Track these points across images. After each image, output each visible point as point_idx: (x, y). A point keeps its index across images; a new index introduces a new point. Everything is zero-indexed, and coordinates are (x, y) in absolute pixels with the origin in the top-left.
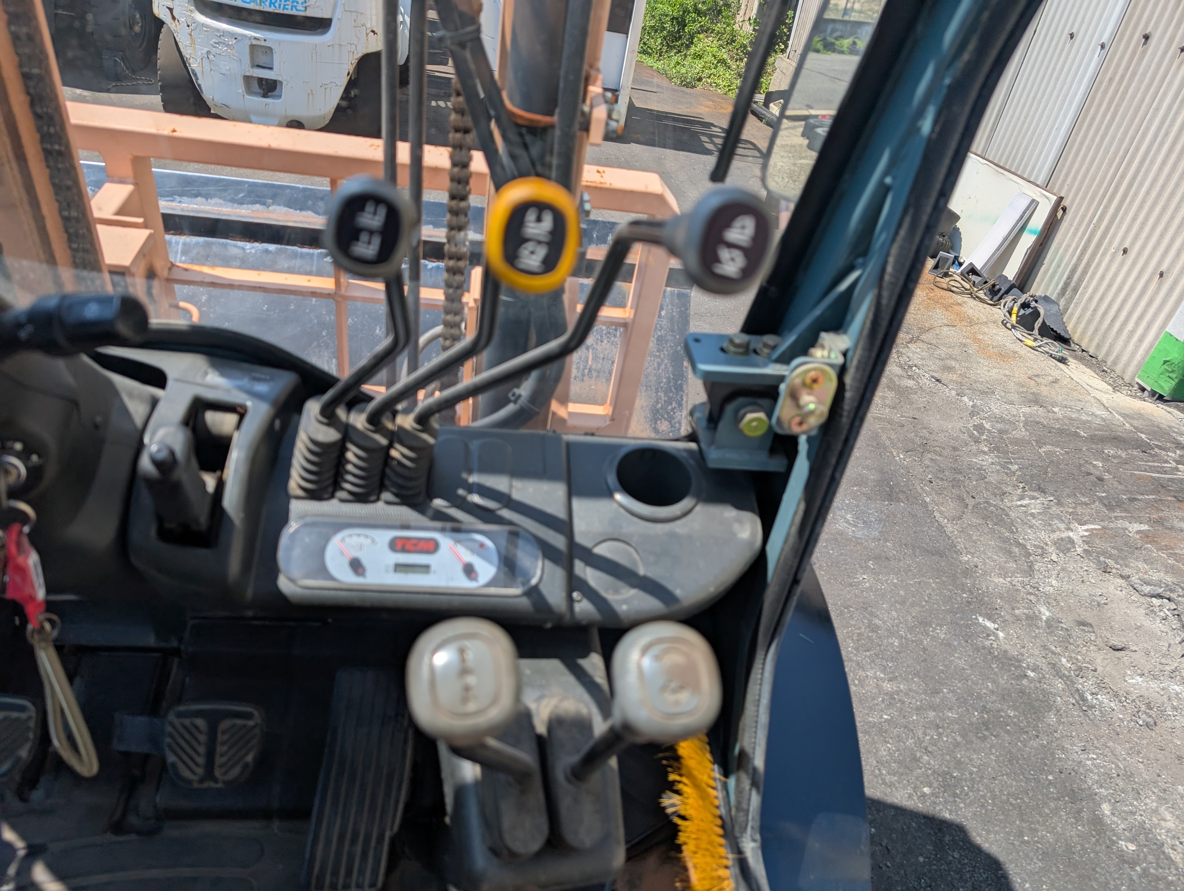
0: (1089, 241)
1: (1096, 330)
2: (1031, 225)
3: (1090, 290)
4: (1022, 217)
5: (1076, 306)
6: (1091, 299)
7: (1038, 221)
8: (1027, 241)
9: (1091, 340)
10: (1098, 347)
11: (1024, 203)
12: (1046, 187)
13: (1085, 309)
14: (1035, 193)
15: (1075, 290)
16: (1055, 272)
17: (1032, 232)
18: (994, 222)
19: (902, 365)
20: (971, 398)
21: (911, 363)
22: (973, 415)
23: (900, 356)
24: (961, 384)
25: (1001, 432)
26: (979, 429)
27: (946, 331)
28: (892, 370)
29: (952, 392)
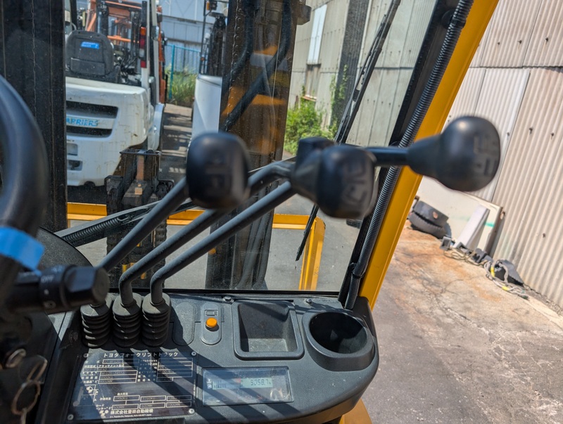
0: (522, 230)
1: (537, 278)
2: (489, 221)
3: (528, 256)
4: (483, 218)
5: (522, 264)
6: (530, 261)
7: (492, 220)
9: (535, 284)
10: (540, 287)
11: (483, 211)
12: (490, 202)
13: (528, 266)
14: (488, 205)
15: (520, 256)
16: (506, 246)
17: (490, 225)
18: (468, 220)
19: (443, 308)
20: (487, 328)
21: (446, 307)
22: (492, 340)
23: (439, 303)
24: (478, 319)
25: (511, 352)
26: (498, 350)
27: (459, 284)
28: (438, 312)
29: (475, 325)
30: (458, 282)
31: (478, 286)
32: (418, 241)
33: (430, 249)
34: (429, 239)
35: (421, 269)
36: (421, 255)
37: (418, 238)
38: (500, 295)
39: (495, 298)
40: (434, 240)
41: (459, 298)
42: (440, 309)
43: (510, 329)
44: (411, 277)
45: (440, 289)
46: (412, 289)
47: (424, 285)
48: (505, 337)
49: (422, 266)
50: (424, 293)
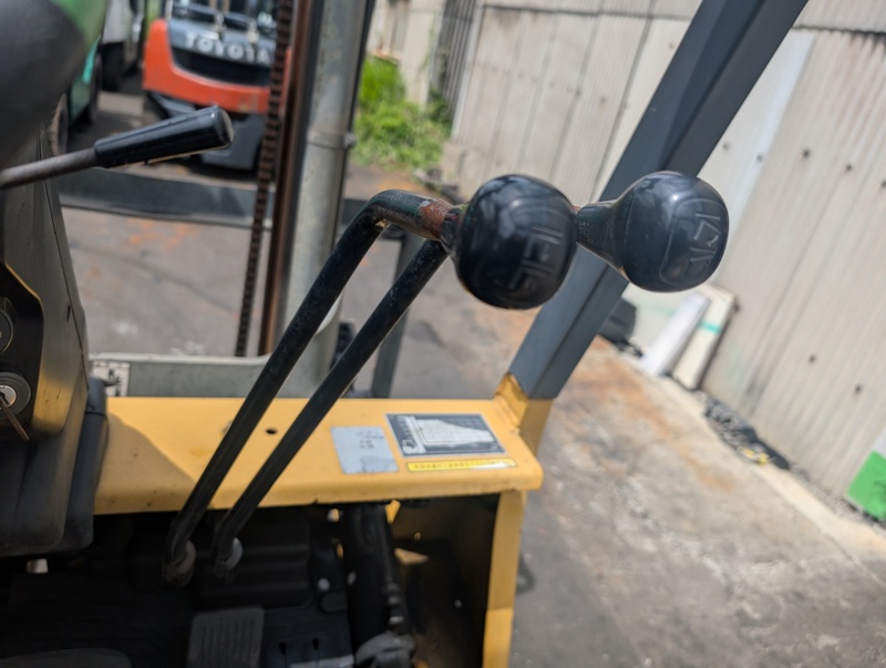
2: (708, 321)
5: (763, 407)
6: (778, 401)
8: (705, 340)
13: (773, 412)
15: (761, 391)
17: (710, 328)
18: (672, 314)
19: (633, 514)
20: (717, 561)
21: (639, 510)
22: (728, 591)
23: (625, 500)
24: (699, 537)
25: (768, 620)
26: (743, 619)
27: (658, 451)
28: (625, 524)
29: (694, 553)
30: (656, 447)
31: (692, 455)
35: (587, 417)
38: (730, 473)
39: (724, 482)
41: (662, 486)
42: (626, 517)
43: (758, 560)
44: (569, 438)
45: (624, 466)
46: (572, 468)
47: (595, 457)
48: (751, 581)
49: (588, 411)
50: (595, 477)
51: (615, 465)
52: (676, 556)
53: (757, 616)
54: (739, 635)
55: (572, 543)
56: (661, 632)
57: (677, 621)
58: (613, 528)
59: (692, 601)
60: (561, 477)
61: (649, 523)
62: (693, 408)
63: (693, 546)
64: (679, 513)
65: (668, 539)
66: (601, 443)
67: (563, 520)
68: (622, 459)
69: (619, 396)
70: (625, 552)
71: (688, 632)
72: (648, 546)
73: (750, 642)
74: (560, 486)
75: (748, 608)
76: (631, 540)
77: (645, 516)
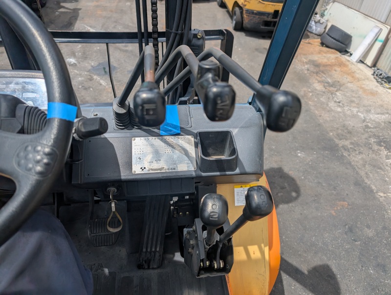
2: (380, 38)
4: (376, 36)
7: (383, 37)
8: (378, 45)
11: (376, 30)
12: (384, 23)
14: (381, 26)
17: (380, 41)
18: (365, 37)
19: (335, 102)
20: (363, 114)
21: (338, 101)
22: (364, 121)
23: (333, 98)
24: (358, 108)
25: (375, 128)
26: (367, 127)
27: (349, 85)
28: (332, 104)
29: (355, 112)
30: (349, 84)
31: (363, 86)
32: (325, 55)
33: (333, 61)
34: (333, 53)
35: (324, 75)
36: (325, 66)
37: (325, 53)
38: (377, 91)
39: (373, 93)
40: (337, 54)
41: (348, 95)
42: (333, 102)
43: (378, 114)
44: (317, 82)
45: (336, 89)
46: (316, 90)
47: (324, 86)
48: (373, 119)
49: (325, 74)
50: (324, 92)
51: (332, 89)
52: (349, 113)
53: (372, 126)
54: (364, 130)
55: (312, 108)
56: (338, 129)
57: (344, 127)
58: (327, 105)
59: (351, 123)
60: (312, 92)
61: (340, 104)
62: (369, 72)
63: (355, 110)
64: (352, 102)
65: (346, 108)
66: (328, 83)
67: (310, 103)
68: (335, 87)
69: (338, 69)
70: (330, 111)
71: (347, 129)
72: (339, 110)
73: (367, 132)
74: (311, 94)
75: (370, 125)
76: (333, 108)
77: (339, 102)
